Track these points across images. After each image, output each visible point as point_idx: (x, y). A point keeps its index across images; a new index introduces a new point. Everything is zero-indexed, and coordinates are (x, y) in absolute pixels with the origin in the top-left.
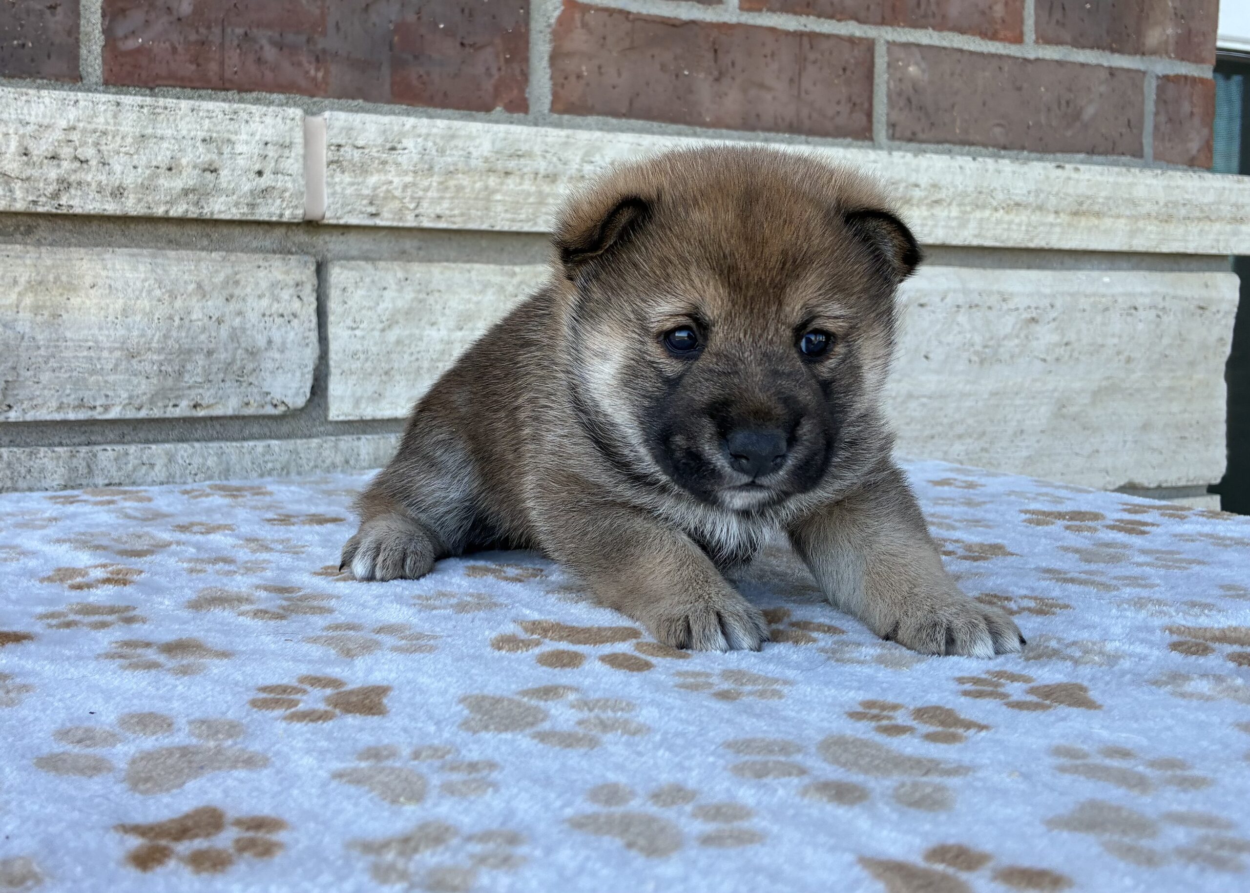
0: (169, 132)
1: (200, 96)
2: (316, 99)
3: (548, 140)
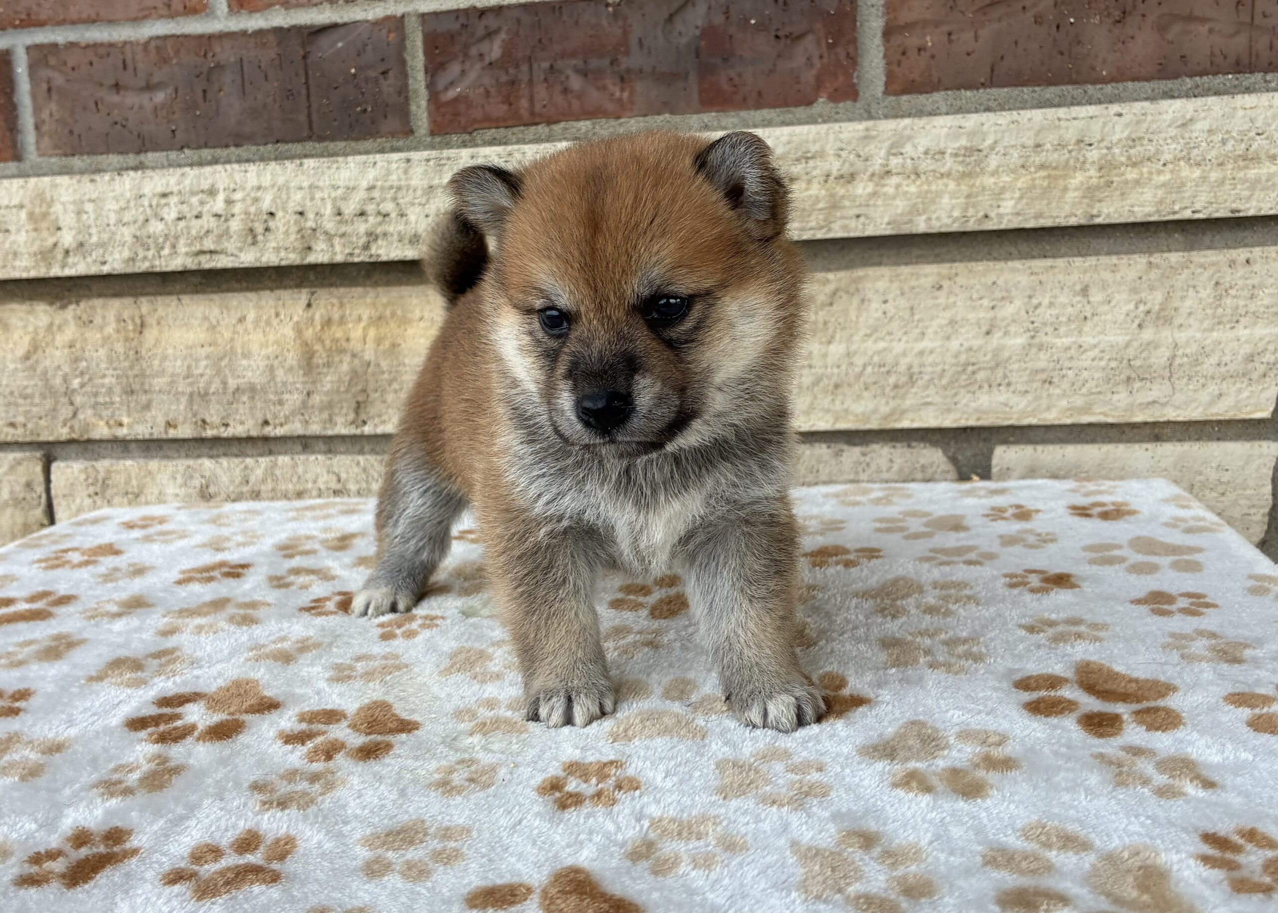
1: (513, 134)
2: (622, 120)
3: (843, 136)
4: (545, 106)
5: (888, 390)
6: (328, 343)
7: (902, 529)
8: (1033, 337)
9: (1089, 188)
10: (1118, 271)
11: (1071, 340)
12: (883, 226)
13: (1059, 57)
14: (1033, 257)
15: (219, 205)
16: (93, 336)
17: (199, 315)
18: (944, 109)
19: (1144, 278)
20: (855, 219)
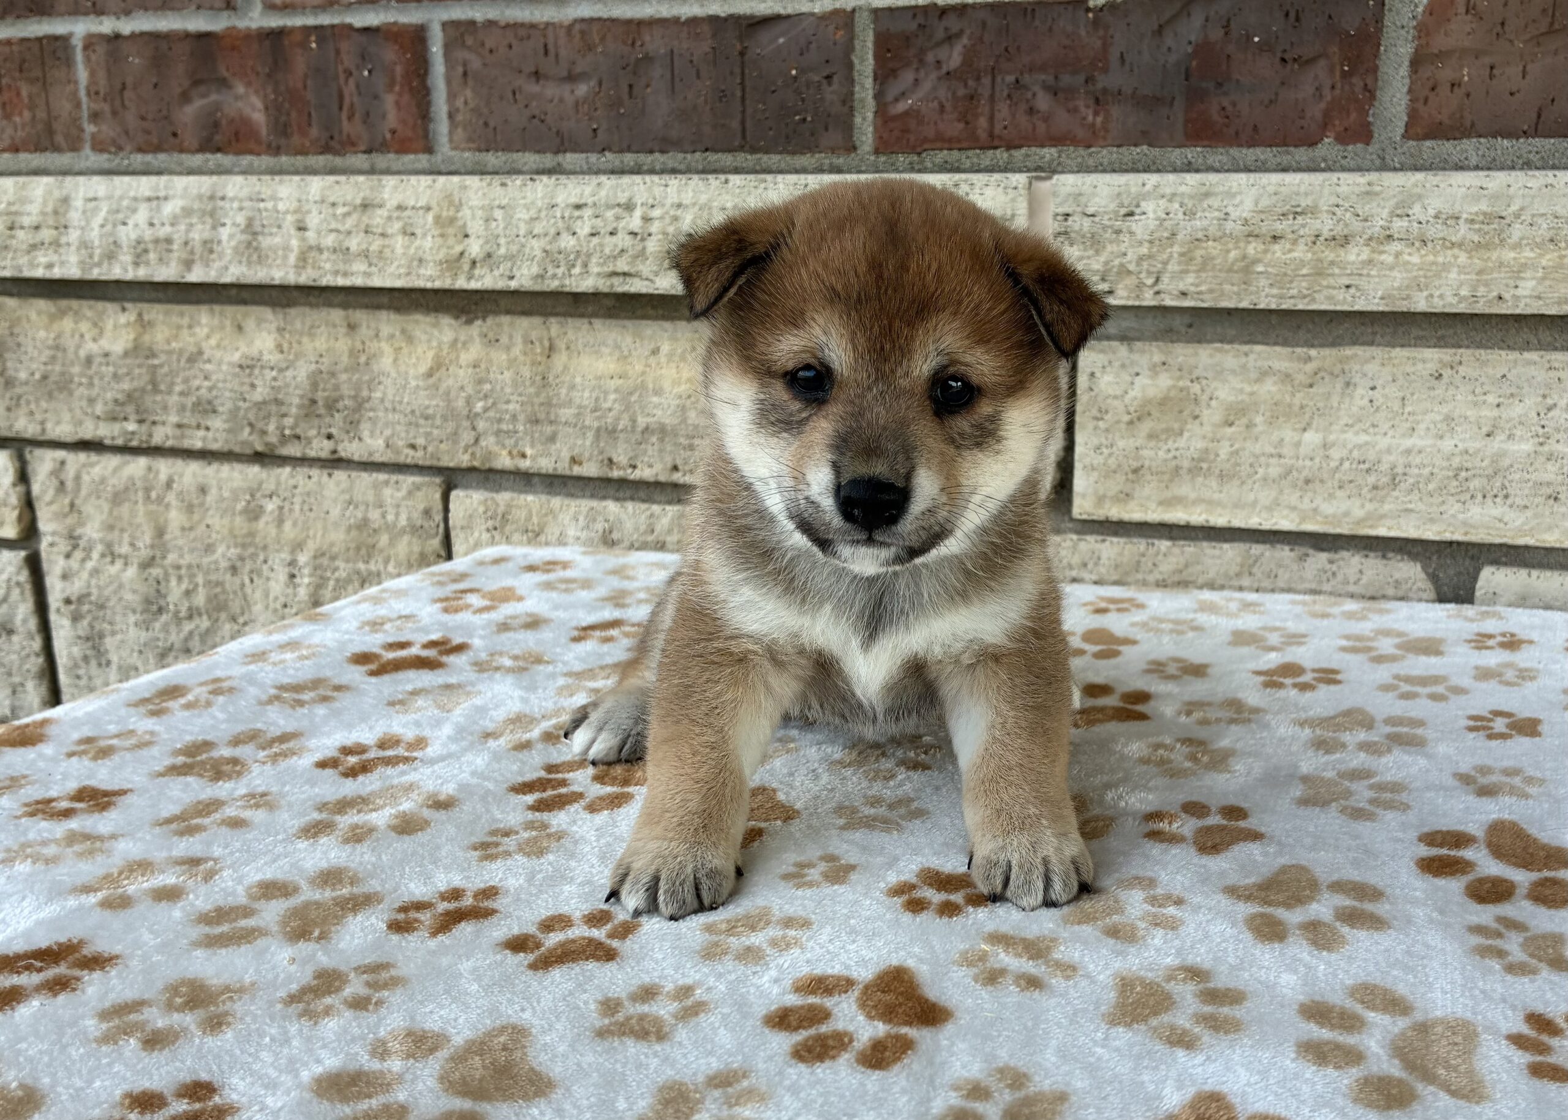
1: (968, 158)
2: (1093, 150)
3: (1339, 190)
5: (1365, 490)
7: (1369, 649)
8: (1544, 444)
12: (1378, 301)
15: (635, 222)
16: (500, 357)
17: (610, 342)
18: (1473, 163)
20: (1344, 290)
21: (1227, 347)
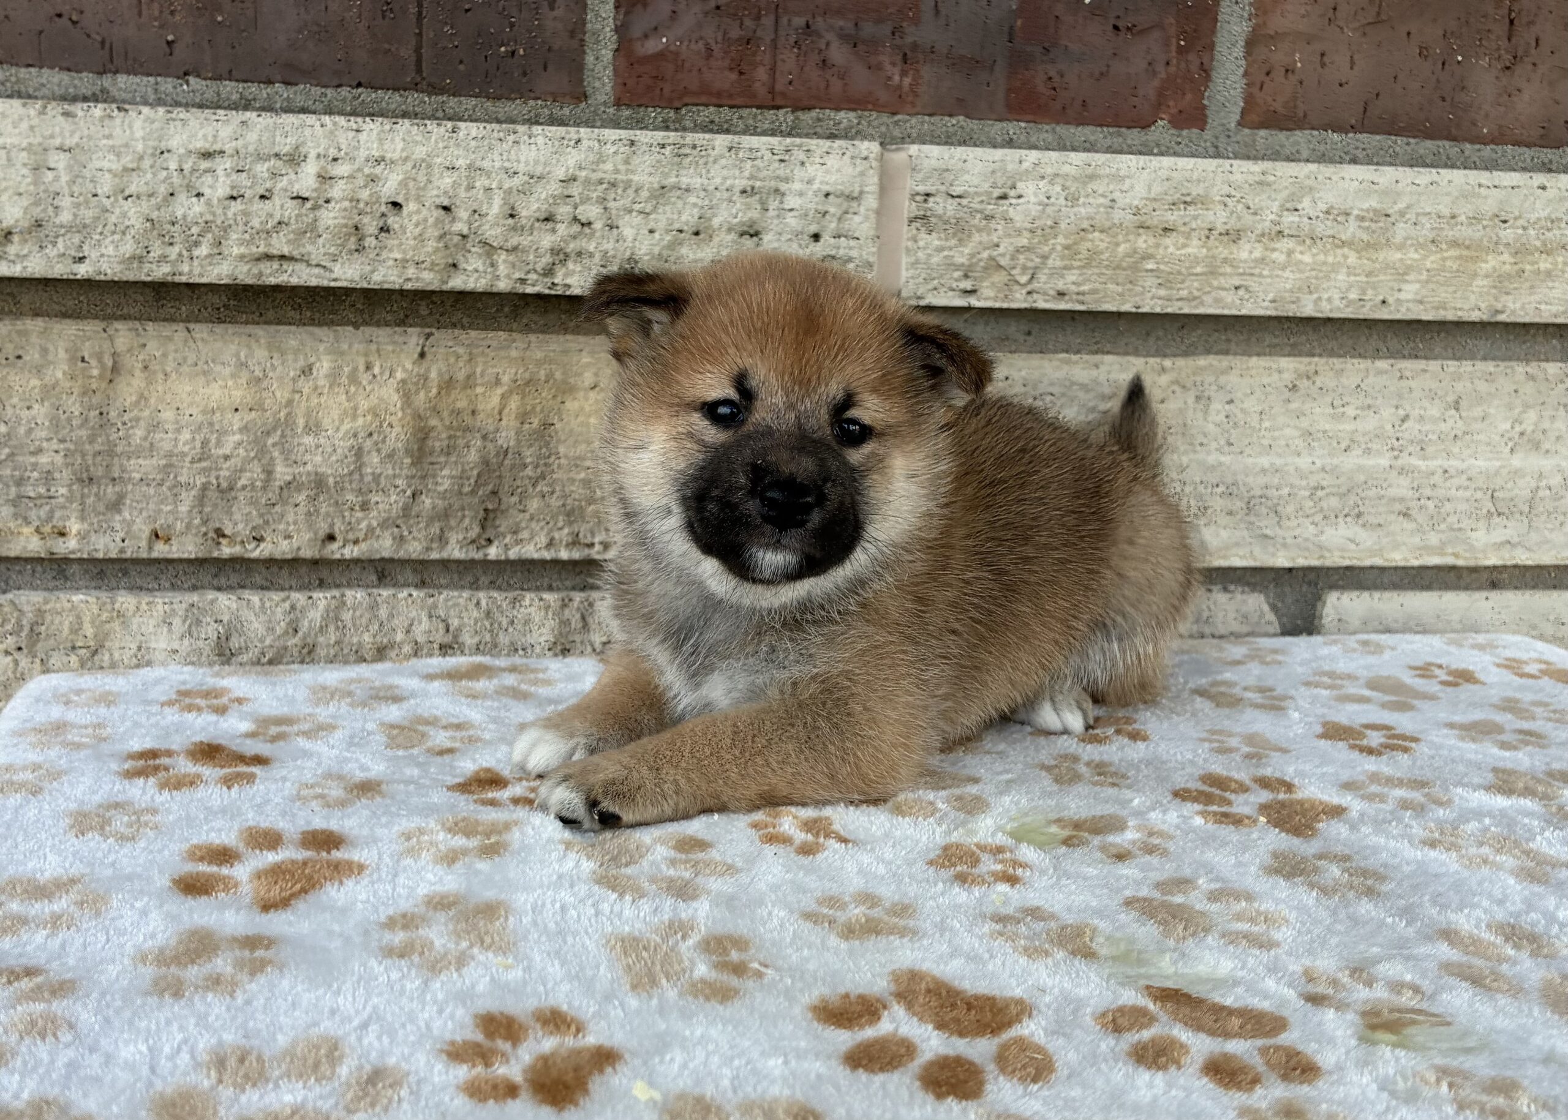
0: (697, 182)
1: (741, 117)
2: (899, 117)
4: (790, 83)
6: (445, 414)
8: (1396, 458)
9: (1499, 276)
10: (1493, 381)
11: (1439, 462)
12: (1266, 304)
13: (1441, 103)
14: (1404, 357)
15: (304, 181)
18: (1305, 154)
19: (1521, 391)
20: (1233, 291)
21: (1075, 357)
